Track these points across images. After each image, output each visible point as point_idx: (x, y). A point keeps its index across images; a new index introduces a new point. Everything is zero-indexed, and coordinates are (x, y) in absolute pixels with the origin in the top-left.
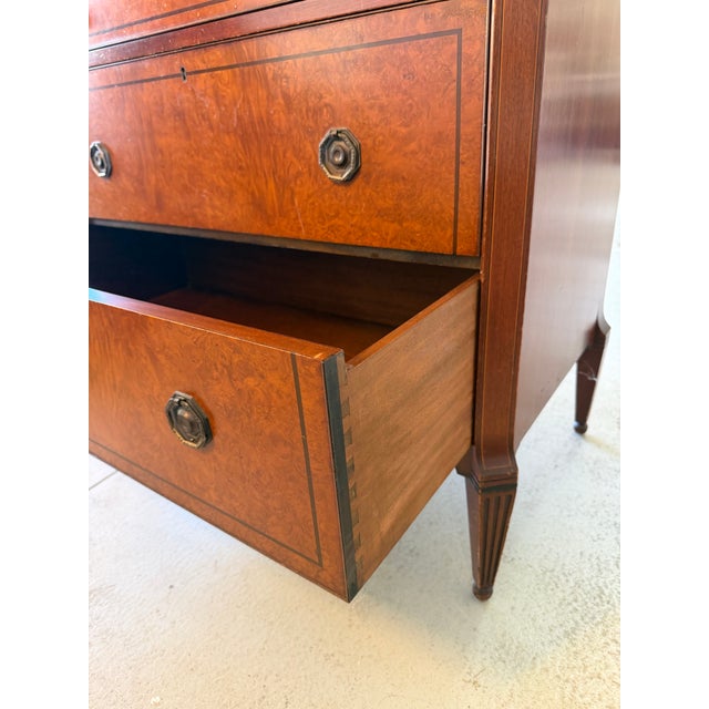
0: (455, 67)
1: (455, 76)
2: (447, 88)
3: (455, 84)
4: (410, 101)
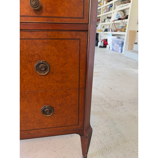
0: (79, 47)
1: (79, 49)
2: (77, 52)
3: (79, 51)
4: (66, 54)
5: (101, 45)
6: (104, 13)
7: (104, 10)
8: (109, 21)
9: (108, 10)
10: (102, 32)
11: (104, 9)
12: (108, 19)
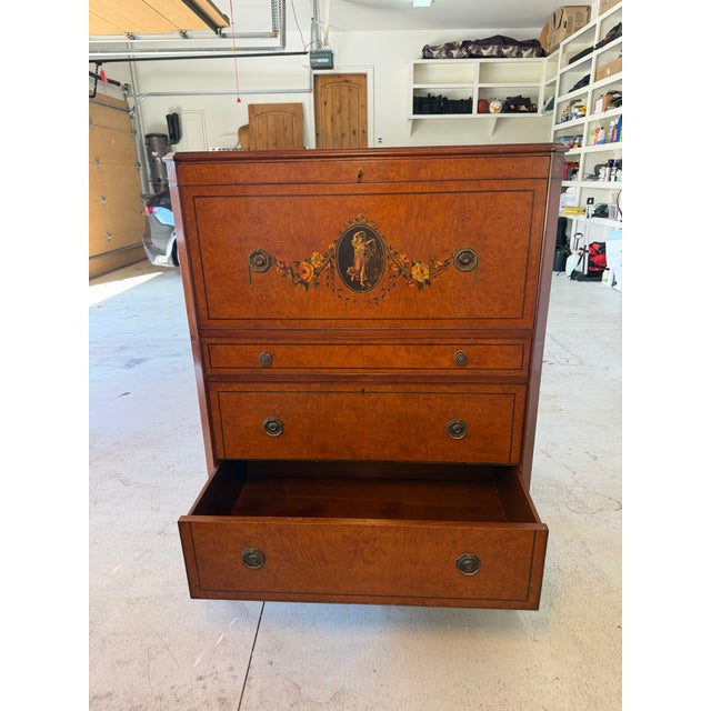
5: (580, 269)
6: (597, 143)
7: (597, 131)
8: (613, 177)
9: (610, 134)
10: (582, 217)
11: (593, 127)
12: (611, 171)
